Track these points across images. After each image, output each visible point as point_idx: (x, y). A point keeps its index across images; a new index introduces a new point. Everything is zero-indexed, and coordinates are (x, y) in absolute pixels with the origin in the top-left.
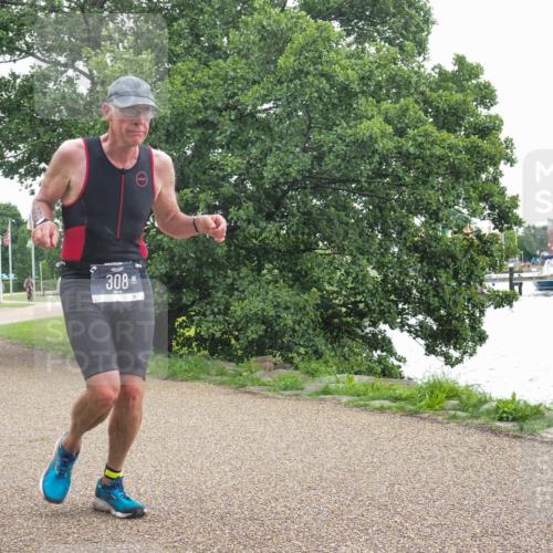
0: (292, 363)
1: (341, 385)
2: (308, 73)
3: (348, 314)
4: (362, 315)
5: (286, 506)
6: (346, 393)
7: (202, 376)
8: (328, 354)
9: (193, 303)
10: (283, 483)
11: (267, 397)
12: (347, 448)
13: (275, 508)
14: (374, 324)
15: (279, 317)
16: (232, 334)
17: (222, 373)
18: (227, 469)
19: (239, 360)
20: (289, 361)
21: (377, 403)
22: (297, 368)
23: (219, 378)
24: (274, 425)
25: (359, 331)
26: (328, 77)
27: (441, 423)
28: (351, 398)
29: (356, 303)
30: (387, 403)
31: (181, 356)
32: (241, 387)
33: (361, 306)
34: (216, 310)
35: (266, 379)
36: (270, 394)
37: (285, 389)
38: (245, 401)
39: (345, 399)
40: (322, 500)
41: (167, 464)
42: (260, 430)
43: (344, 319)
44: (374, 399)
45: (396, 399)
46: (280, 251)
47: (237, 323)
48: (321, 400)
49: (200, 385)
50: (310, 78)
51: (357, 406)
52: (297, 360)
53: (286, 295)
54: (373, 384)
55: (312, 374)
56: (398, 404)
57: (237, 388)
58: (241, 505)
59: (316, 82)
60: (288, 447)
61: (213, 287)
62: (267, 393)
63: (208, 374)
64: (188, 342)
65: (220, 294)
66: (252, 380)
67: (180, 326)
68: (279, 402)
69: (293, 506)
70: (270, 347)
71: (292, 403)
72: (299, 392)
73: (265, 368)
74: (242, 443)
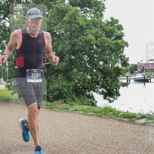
0: (66, 102)
1: (80, 108)
3: (82, 89)
4: (86, 89)
5: (64, 142)
6: (81, 111)
8: (76, 99)
10: (63, 136)
11: (59, 112)
12: (81, 126)
13: (61, 143)
14: (89, 92)
15: (63, 89)
16: (49, 94)
18: (48, 132)
19: (51, 101)
20: (65, 102)
21: (90, 113)
22: (68, 104)
23: (46, 106)
24: (61, 120)
25: (85, 93)
26: (78, 24)
27: (108, 119)
29: (84, 86)
30: (93, 113)
32: (52, 109)
33: (86, 86)
35: (58, 107)
36: (60, 111)
38: (53, 113)
39: (81, 112)
40: (74, 141)
42: (57, 121)
43: (81, 90)
44: (89, 112)
45: (95, 112)
46: (63, 71)
47: (51, 91)
48: (75, 112)
51: (85, 114)
52: (68, 101)
53: (65, 83)
54: (89, 108)
55: (72, 105)
56: (96, 114)
57: (51, 109)
58: (52, 142)
60: (65, 126)
66: (55, 107)
68: (62, 113)
69: (66, 142)
70: (60, 98)
71: (66, 113)
72: (68, 110)
73: (59, 104)
74: (52, 125)
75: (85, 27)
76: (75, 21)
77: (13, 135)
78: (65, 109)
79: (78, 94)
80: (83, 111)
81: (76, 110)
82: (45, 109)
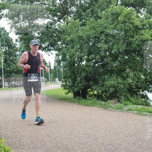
1: (134, 108)
2: (126, 22)
3: (135, 88)
4: (139, 88)
6: (136, 110)
7: (95, 105)
9: (93, 85)
10: (119, 135)
11: (113, 111)
12: (136, 125)
13: (117, 142)
14: (143, 91)
16: (103, 94)
17: (101, 104)
18: (103, 131)
19: (105, 101)
20: (119, 101)
22: (121, 103)
23: (100, 106)
24: (116, 119)
25: (139, 93)
26: (132, 24)
28: (137, 112)
29: (138, 85)
30: (147, 113)
31: (90, 99)
32: (106, 108)
33: (139, 86)
34: (100, 86)
35: (113, 106)
36: (114, 110)
37: (118, 109)
38: (108, 112)
39: (135, 112)
41: (87, 129)
42: (112, 120)
43: (135, 90)
44: (143, 112)
45: (150, 112)
48: (129, 112)
49: (95, 108)
50: (127, 24)
51: (138, 114)
52: (121, 100)
54: (143, 108)
55: (126, 105)
56: (150, 114)
58: (107, 141)
59: (129, 25)
60: (120, 125)
61: (99, 80)
62: (113, 110)
63: (97, 104)
64: (91, 96)
65: (101, 81)
66: (109, 106)
67: (89, 91)
68: (117, 113)
69: (122, 141)
70: (114, 97)
71: (120, 113)
72: (123, 110)
73: (113, 103)
74: (107, 124)
75: (140, 27)
76: (130, 21)
77: (70, 133)
78: (119, 109)
79: (132, 94)
80: (137, 111)
81: (130, 110)
82: (100, 109)
